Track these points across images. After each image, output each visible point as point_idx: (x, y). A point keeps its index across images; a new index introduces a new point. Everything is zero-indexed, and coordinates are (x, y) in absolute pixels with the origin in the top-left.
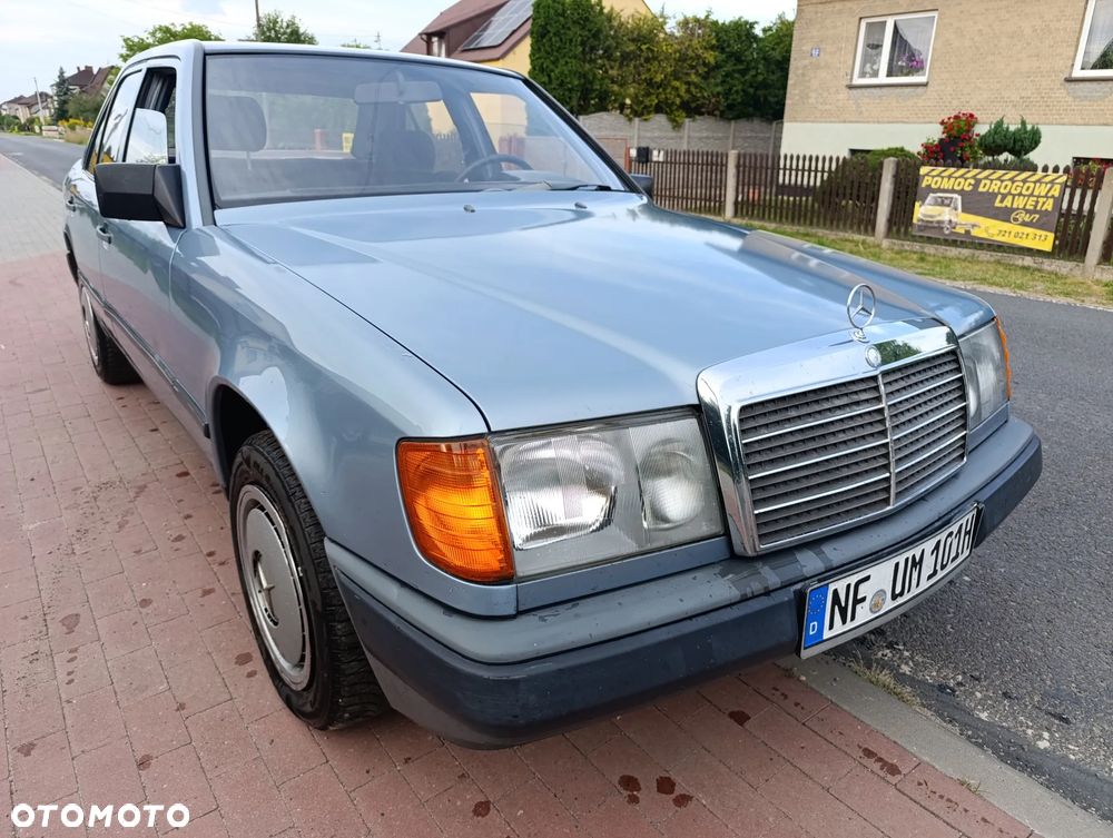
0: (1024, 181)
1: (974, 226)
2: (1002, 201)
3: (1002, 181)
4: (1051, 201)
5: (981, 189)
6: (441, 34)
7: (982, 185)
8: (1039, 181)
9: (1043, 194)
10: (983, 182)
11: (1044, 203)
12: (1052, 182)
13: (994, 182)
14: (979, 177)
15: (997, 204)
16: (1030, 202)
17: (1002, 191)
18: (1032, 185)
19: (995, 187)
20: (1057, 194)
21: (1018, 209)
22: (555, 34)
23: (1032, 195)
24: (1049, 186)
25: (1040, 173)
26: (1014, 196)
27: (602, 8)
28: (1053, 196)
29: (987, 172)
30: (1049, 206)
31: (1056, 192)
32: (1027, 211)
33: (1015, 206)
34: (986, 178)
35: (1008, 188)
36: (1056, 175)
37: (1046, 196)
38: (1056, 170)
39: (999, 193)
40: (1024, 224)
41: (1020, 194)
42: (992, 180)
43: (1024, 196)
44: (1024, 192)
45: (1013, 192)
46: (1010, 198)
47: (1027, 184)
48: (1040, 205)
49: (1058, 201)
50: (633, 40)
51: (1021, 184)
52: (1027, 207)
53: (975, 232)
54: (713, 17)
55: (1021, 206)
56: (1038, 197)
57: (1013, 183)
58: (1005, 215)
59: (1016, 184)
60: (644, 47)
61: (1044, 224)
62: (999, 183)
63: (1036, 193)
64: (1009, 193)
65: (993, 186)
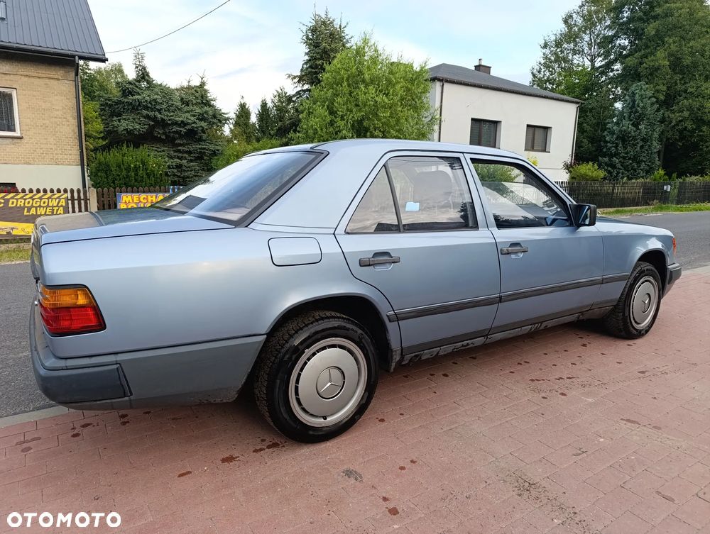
0: (41, 198)
1: (12, 229)
2: (28, 211)
3: (25, 199)
4: (61, 208)
5: (10, 205)
7: (11, 202)
8: (48, 199)
9: (55, 205)
10: (11, 201)
11: (57, 210)
12: (59, 198)
13: (19, 200)
14: (7, 197)
15: (26, 213)
16: (48, 210)
17: (26, 205)
18: (47, 201)
19: (21, 203)
20: (64, 205)
21: (41, 215)
23: (48, 206)
24: (57, 200)
25: (49, 194)
26: (36, 208)
28: (62, 206)
29: (12, 195)
30: (61, 211)
31: (63, 203)
32: (48, 215)
33: (39, 213)
34: (12, 198)
35: (31, 203)
36: (59, 194)
37: (57, 206)
38: (59, 191)
39: (25, 207)
41: (40, 206)
42: (17, 199)
43: (43, 207)
44: (42, 204)
45: (34, 205)
46: (34, 209)
47: (43, 201)
48: (55, 211)
49: (66, 208)
51: (39, 200)
52: (47, 213)
53: (14, 232)
55: (43, 213)
56: (53, 207)
57: (33, 200)
58: (33, 219)
59: (35, 201)
62: (23, 201)
63: (51, 204)
64: (32, 206)
65: (19, 203)
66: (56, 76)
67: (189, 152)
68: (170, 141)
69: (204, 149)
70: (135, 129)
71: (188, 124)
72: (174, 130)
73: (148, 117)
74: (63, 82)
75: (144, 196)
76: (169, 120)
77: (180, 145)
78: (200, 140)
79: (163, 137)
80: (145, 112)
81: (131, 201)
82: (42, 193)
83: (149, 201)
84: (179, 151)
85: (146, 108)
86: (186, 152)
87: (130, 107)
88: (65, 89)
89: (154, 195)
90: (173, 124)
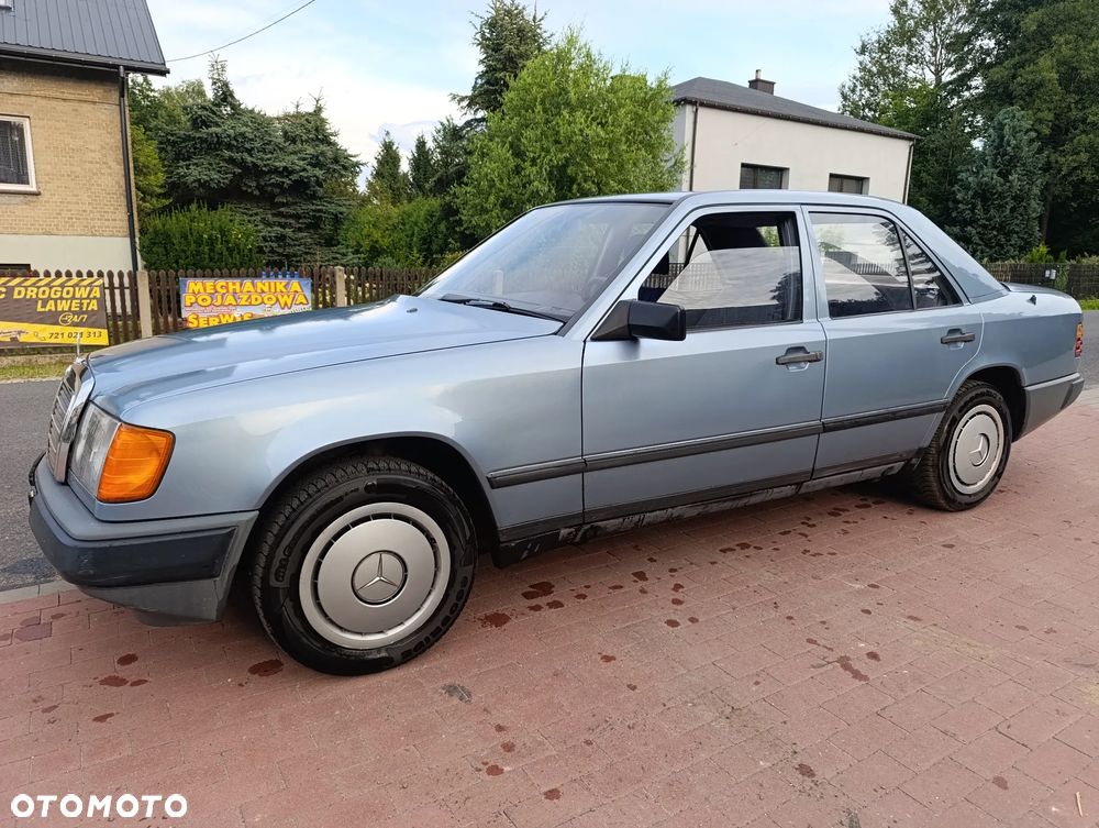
0: (62, 286)
1: (19, 333)
2: (44, 306)
3: (39, 288)
4: (95, 302)
5: (16, 296)
7: (16, 292)
8: (77, 285)
9: (85, 296)
10: (17, 290)
11: (88, 304)
12: (90, 285)
13: (30, 289)
14: (11, 284)
15: (39, 309)
16: (73, 304)
17: (41, 296)
18: (71, 289)
19: (32, 293)
20: (98, 296)
21: (63, 312)
23: (73, 298)
24: (88, 289)
25: (75, 279)
26: (56, 300)
28: (95, 298)
29: (18, 280)
30: (94, 306)
31: (97, 293)
32: (74, 313)
33: (59, 309)
34: (19, 285)
35: (47, 292)
36: (90, 280)
37: (88, 298)
38: (90, 274)
39: (38, 299)
40: (75, 325)
41: (61, 298)
42: (26, 288)
43: (67, 299)
44: (65, 295)
45: (53, 296)
46: (52, 302)
47: (65, 290)
48: (85, 306)
49: (101, 302)
51: (60, 289)
52: (73, 309)
53: (22, 339)
55: (66, 309)
56: (81, 299)
57: (51, 288)
58: (52, 318)
59: (54, 290)
61: (94, 322)
62: (35, 290)
63: (77, 296)
64: (50, 298)
65: (29, 292)
66: (91, 98)
67: (297, 217)
68: (266, 198)
69: (319, 211)
70: (211, 180)
71: (291, 172)
72: (272, 181)
73: (231, 161)
74: (101, 106)
75: (221, 282)
76: (265, 166)
77: (283, 205)
78: (314, 197)
79: (257, 193)
80: (227, 154)
81: (202, 291)
82: (64, 278)
83: (231, 291)
84: (281, 215)
85: (229, 147)
86: (292, 216)
87: (204, 145)
88: (103, 117)
89: (238, 282)
90: (270, 172)
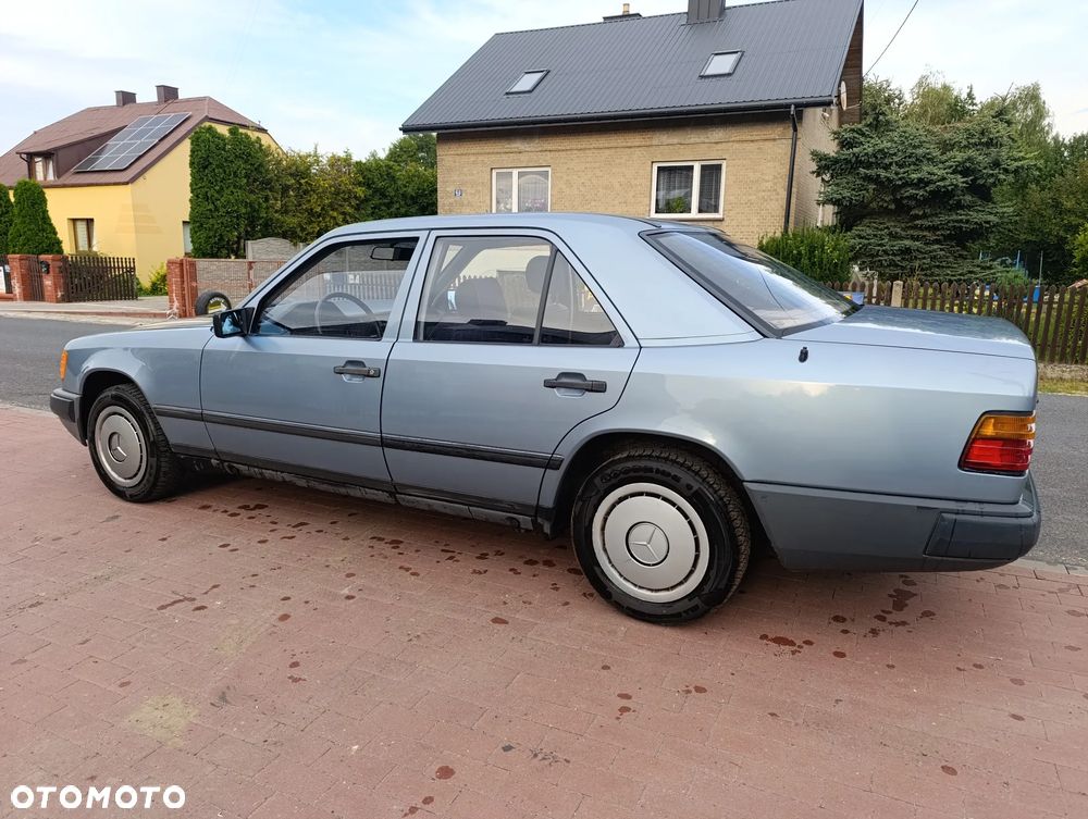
6: (47, 155)
22: (218, 166)
27: (261, 145)
50: (291, 175)
54: (355, 158)
60: (303, 181)
66: (772, 136)
67: (933, 229)
68: (901, 209)
69: (961, 221)
70: (844, 198)
71: (928, 183)
72: (907, 194)
73: (868, 178)
74: (779, 142)
76: (900, 179)
77: (917, 217)
78: (959, 206)
79: (893, 207)
80: (862, 170)
84: (915, 227)
85: (869, 166)
86: (928, 228)
88: (780, 151)
90: (906, 184)
